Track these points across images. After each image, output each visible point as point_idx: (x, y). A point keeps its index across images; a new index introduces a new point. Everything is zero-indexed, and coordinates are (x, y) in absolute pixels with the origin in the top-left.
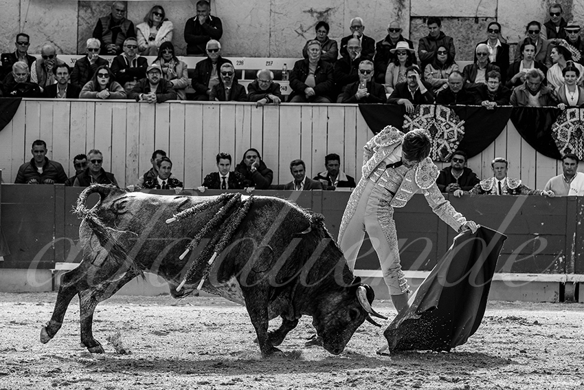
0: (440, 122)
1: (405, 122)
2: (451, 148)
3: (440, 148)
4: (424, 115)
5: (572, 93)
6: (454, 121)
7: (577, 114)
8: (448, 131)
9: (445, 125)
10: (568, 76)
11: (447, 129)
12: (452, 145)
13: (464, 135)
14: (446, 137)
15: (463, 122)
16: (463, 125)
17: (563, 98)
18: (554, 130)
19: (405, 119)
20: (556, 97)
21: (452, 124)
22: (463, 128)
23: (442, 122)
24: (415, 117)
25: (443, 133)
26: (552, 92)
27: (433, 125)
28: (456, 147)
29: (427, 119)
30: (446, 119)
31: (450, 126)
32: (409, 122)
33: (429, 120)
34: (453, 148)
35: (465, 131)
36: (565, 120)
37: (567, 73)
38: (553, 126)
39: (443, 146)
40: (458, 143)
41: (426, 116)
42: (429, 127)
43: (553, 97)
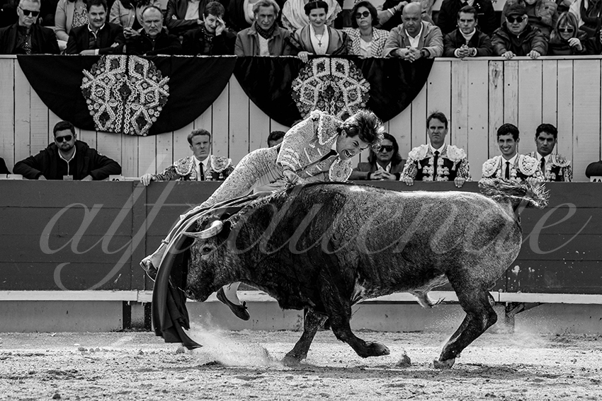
0: (134, 80)
1: (85, 80)
2: (151, 116)
3: (135, 117)
4: (111, 69)
5: (319, 36)
6: (155, 78)
7: (326, 66)
8: (145, 91)
9: (141, 84)
10: (314, 15)
11: (144, 89)
12: (151, 111)
13: (168, 98)
14: (142, 100)
15: (167, 79)
16: (168, 83)
17: (307, 44)
18: (295, 89)
19: (84, 76)
20: (298, 42)
21: (151, 83)
22: (167, 87)
23: (137, 79)
24: (98, 72)
25: (139, 95)
26: (292, 35)
27: (125, 84)
28: (157, 114)
29: (115, 75)
30: (142, 74)
31: (149, 85)
32: (89, 80)
33: (119, 77)
34: (154, 115)
35: (170, 91)
36: (310, 74)
37: (314, 11)
38: (294, 83)
39: (138, 113)
40: (160, 109)
41: (114, 72)
42: (119, 88)
43: (294, 42)
